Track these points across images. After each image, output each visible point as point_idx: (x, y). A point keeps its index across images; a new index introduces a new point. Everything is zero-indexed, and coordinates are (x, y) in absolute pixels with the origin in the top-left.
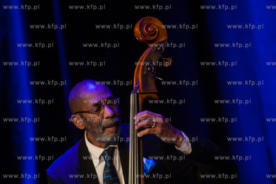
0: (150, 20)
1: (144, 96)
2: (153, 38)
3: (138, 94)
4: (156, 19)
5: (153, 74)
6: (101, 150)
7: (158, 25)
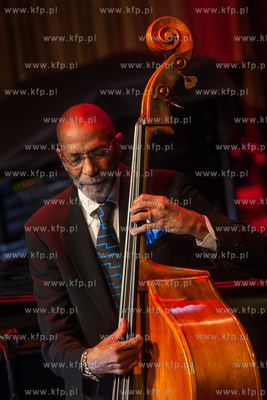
0: (169, 21)
1: (153, 129)
2: (171, 47)
3: (143, 127)
4: (178, 21)
5: (167, 98)
6: (96, 206)
7: (180, 29)
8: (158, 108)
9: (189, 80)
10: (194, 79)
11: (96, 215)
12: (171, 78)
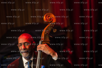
0: (50, 14)
2: (50, 21)
3: (42, 42)
4: (52, 14)
5: (49, 34)
7: (53, 17)
8: (46, 37)
9: (54, 30)
10: (56, 30)
11: (27, 64)
12: (50, 29)
